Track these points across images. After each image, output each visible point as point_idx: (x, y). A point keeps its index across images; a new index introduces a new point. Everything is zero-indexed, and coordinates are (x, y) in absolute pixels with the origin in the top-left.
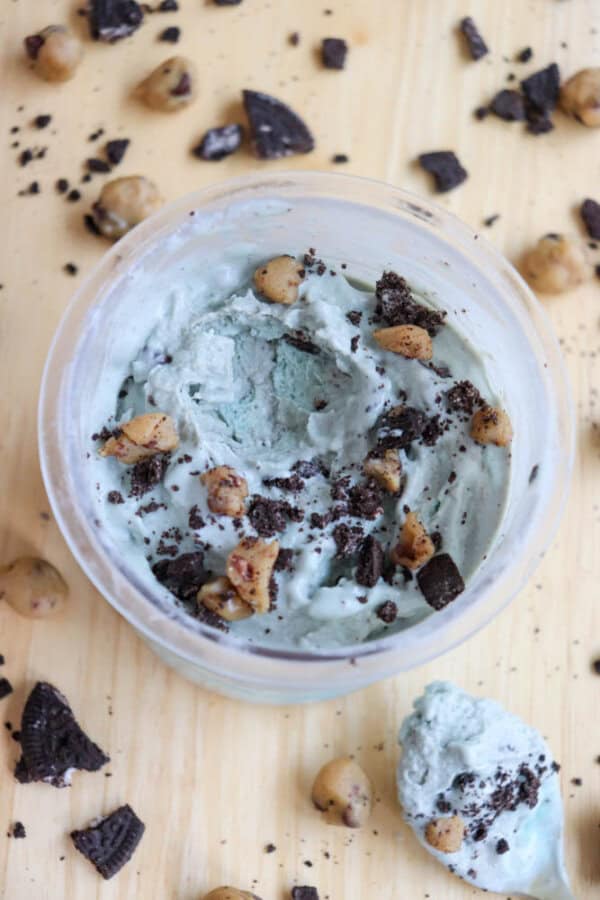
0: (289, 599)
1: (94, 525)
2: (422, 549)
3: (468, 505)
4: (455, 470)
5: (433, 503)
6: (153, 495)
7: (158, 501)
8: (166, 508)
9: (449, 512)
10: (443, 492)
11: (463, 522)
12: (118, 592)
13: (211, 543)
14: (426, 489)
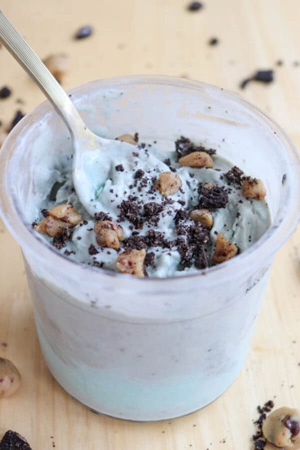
2: (230, 249)
3: (251, 232)
4: (239, 212)
5: (230, 233)
6: (68, 247)
7: (69, 250)
8: (75, 253)
9: (240, 236)
10: (235, 225)
11: (250, 241)
13: (103, 261)
14: (225, 225)
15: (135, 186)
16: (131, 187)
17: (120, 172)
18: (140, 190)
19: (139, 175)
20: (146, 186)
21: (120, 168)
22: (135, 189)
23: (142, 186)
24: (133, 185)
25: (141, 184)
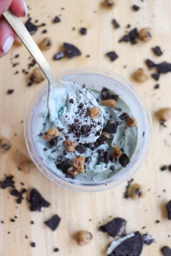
0: (89, 169)
1: (41, 159)
3: (129, 141)
4: (124, 133)
5: (120, 142)
6: (54, 148)
7: (56, 149)
8: (58, 151)
9: (124, 143)
11: (128, 145)
12: (48, 175)
15: (78, 113)
16: (76, 113)
17: (71, 104)
18: (80, 115)
19: (81, 106)
20: (83, 114)
21: (72, 101)
22: (78, 115)
23: (82, 114)
24: (77, 112)
25: (81, 112)
